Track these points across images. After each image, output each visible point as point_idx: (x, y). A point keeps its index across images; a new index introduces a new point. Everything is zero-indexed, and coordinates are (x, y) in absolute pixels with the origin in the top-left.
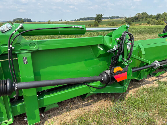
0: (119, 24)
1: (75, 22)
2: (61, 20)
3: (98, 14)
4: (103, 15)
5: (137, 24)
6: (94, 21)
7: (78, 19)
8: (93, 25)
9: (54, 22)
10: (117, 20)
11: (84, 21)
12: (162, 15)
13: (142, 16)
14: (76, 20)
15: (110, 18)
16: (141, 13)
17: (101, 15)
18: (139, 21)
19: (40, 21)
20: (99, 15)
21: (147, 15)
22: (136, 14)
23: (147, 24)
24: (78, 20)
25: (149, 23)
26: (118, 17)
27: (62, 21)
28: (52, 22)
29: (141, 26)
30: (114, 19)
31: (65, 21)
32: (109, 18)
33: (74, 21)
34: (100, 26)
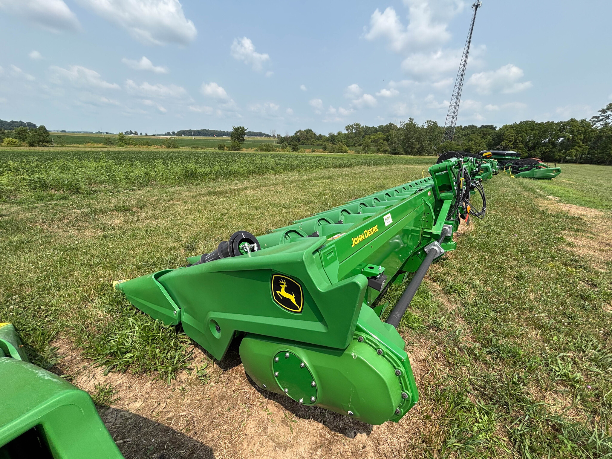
0: (278, 149)
3: (236, 126)
4: (246, 130)
5: (308, 150)
7: (174, 133)
8: (229, 147)
11: (193, 137)
12: (336, 136)
13: (307, 136)
14: (168, 134)
16: (303, 129)
17: (243, 129)
18: (303, 145)
20: (238, 128)
21: (315, 134)
22: (297, 131)
23: (322, 150)
25: (325, 149)
26: (260, 134)
29: (314, 153)
31: (146, 135)
33: (166, 135)
34: (244, 151)
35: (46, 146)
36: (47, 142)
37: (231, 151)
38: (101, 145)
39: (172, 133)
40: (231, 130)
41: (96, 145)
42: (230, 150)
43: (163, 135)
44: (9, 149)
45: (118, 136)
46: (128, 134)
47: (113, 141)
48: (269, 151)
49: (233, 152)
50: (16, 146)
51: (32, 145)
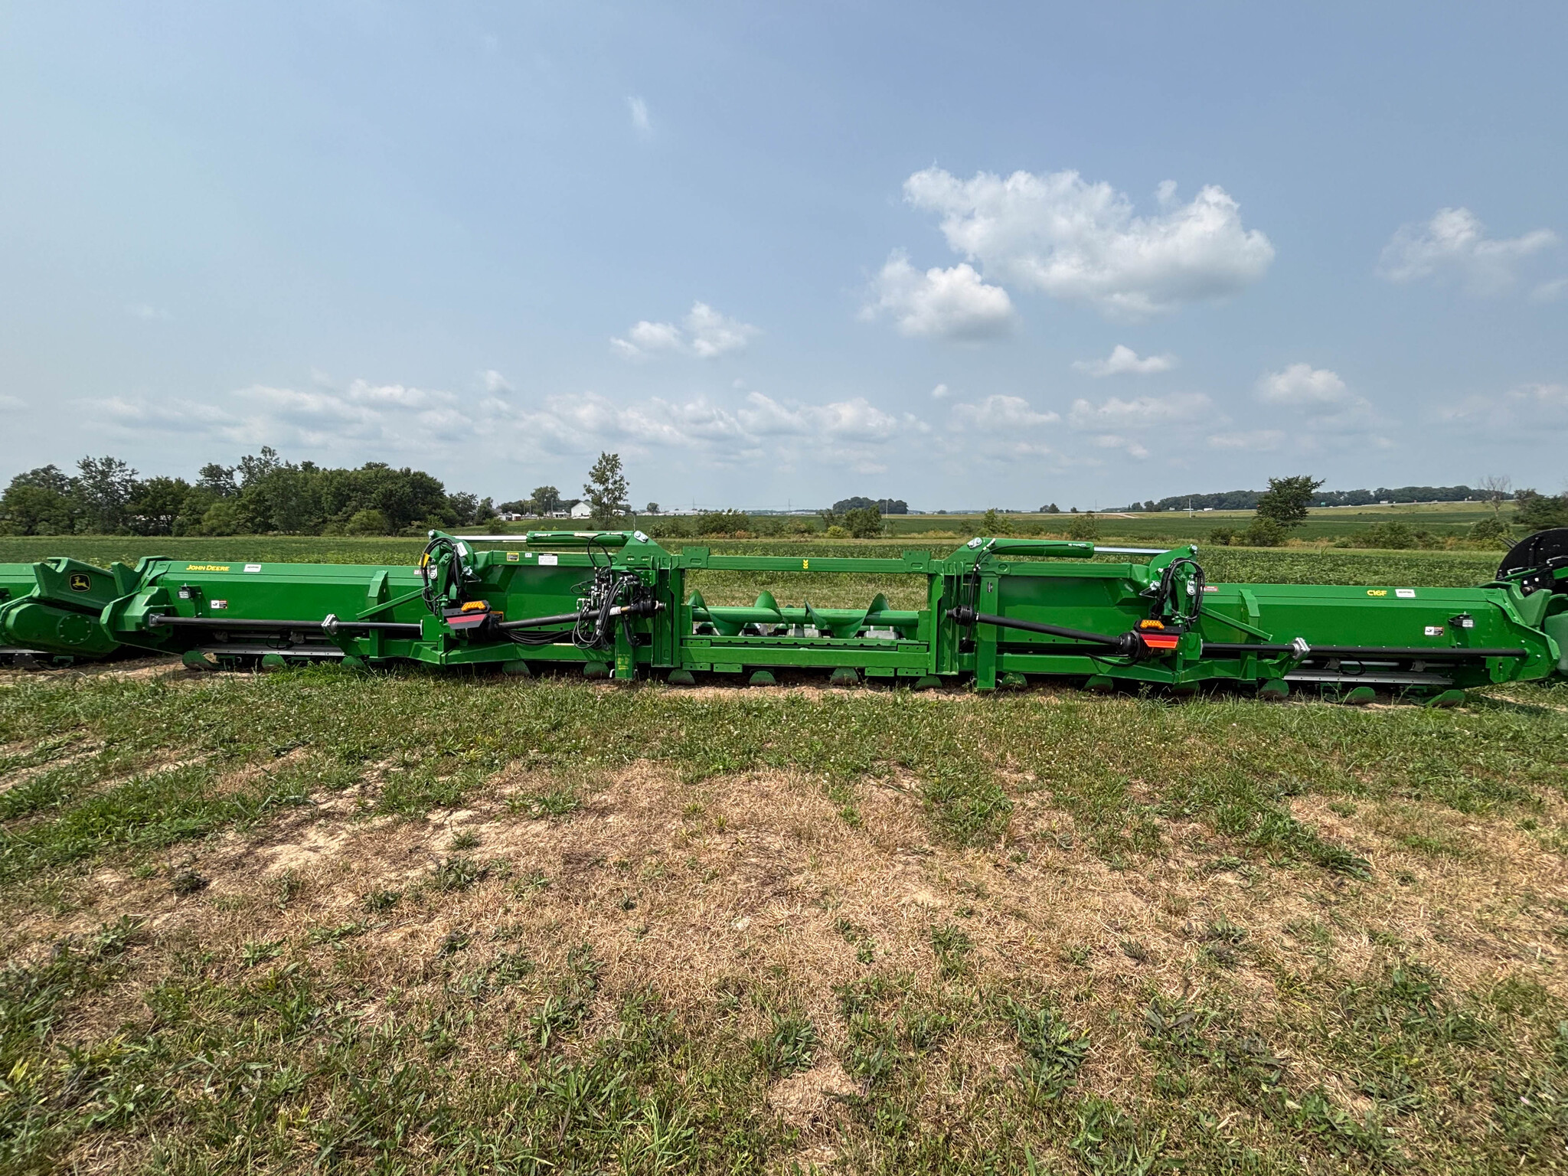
1: (1133, 516)
2: (1053, 505)
3: (1282, 478)
4: (1317, 485)
6: (1253, 512)
7: (1149, 504)
8: (1243, 537)
9: (1015, 516)
10: (1452, 511)
11: (1190, 512)
14: (1136, 507)
15: (1383, 495)
19: (942, 512)
20: (1289, 482)
24: (1150, 507)
26: (1461, 494)
27: (1054, 509)
28: (1006, 515)
30: (1424, 505)
31: (1074, 510)
32: (1377, 499)
33: (1128, 510)
34: (1295, 546)
35: (872, 537)
36: (875, 531)
37: (1245, 548)
38: (950, 534)
39: (1146, 504)
40: (1263, 487)
41: (941, 534)
42: (1243, 544)
43: (1123, 510)
44: (832, 542)
45: (984, 517)
46: (1047, 511)
47: (973, 527)
48: (1401, 546)
49: (1251, 549)
50: (839, 537)
51: (856, 536)
